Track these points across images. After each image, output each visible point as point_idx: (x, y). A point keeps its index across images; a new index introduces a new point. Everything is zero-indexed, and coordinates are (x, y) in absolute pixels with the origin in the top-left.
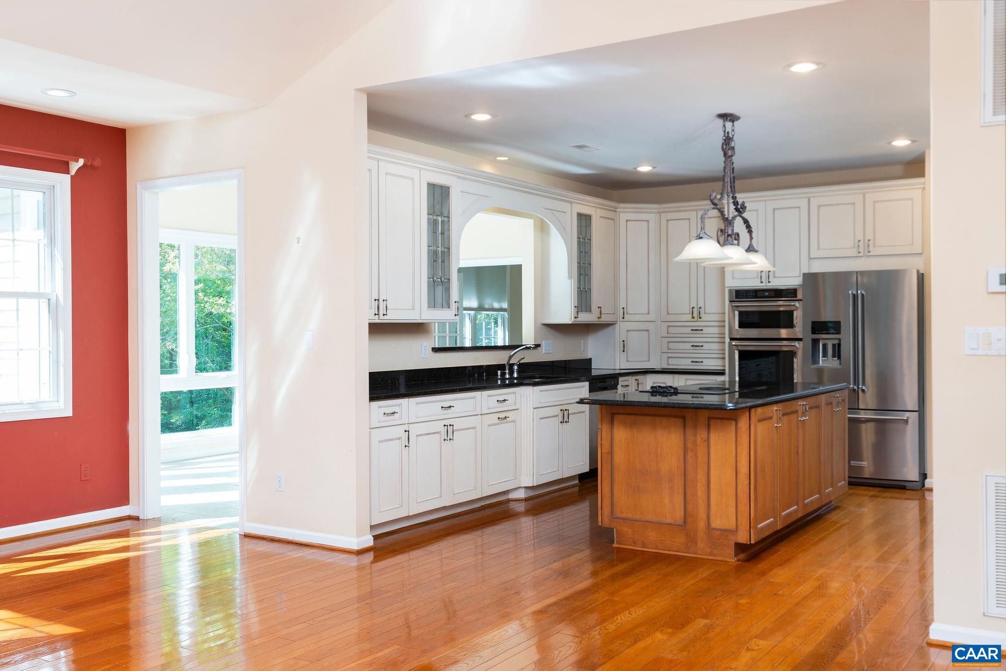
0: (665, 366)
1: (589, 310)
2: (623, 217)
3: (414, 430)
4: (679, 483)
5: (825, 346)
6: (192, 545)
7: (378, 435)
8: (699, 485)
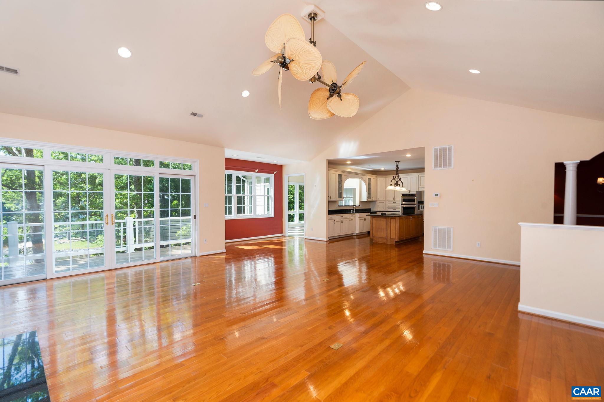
0: (388, 210)
1: (370, 198)
2: (378, 178)
3: (336, 220)
4: (385, 230)
5: (421, 206)
6: (298, 239)
7: (330, 221)
8: (389, 231)
